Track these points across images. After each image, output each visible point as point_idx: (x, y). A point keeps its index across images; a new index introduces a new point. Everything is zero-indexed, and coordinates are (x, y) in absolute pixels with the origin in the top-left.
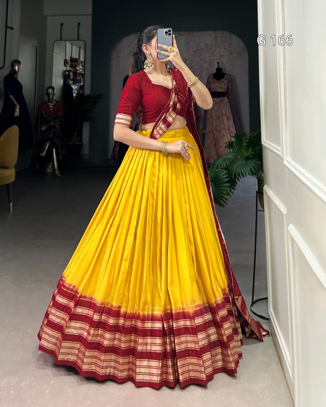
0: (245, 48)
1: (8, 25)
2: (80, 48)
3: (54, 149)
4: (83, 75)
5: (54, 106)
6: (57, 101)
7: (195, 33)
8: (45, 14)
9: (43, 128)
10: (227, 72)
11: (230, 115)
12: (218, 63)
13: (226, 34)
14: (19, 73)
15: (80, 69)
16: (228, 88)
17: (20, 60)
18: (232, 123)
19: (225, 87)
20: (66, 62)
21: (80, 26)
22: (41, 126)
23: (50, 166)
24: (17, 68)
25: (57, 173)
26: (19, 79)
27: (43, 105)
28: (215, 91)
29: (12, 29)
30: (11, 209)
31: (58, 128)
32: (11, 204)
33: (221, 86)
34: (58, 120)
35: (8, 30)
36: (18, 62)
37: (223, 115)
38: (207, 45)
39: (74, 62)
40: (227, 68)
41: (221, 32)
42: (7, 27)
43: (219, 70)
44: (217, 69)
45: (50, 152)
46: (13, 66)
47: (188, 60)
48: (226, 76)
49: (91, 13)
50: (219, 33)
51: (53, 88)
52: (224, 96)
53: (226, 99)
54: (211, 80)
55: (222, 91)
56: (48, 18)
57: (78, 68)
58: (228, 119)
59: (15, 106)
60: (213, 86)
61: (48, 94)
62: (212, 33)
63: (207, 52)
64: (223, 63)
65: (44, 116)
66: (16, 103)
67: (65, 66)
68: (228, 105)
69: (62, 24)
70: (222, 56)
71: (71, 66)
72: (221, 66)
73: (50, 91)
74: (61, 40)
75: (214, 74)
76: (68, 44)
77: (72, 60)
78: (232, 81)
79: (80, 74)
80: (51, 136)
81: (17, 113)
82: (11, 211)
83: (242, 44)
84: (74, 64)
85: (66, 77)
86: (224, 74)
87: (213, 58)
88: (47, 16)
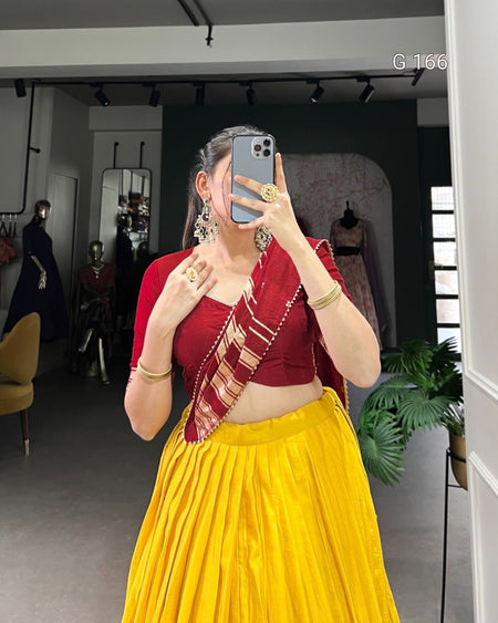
0: (387, 182)
1: (32, 146)
2: (144, 177)
3: (100, 341)
4: (148, 219)
5: (101, 272)
6: (106, 264)
7: (313, 157)
8: (90, 128)
9: (83, 307)
10: (361, 217)
11: (366, 283)
12: (347, 203)
13: (358, 158)
14: (47, 221)
15: (143, 209)
16: (363, 241)
17: (49, 200)
18: (369, 295)
19: (358, 240)
20: (121, 200)
21: (144, 147)
22: (81, 304)
23: (94, 366)
24: (43, 213)
25: (105, 378)
26: (48, 230)
27: (84, 270)
28: (343, 244)
29: (38, 151)
30: (27, 449)
31: (108, 306)
32: (27, 442)
33: (350, 238)
34: (107, 293)
35: (32, 153)
36: (46, 204)
37: (355, 283)
38: (330, 174)
39: (134, 198)
40: (361, 210)
42: (29, 148)
43: (349, 213)
44: (345, 212)
45: (93, 345)
46: (37, 210)
47: (302, 198)
48: (359, 223)
49: (161, 127)
50: (349, 157)
51: (100, 244)
52: (357, 254)
53: (359, 259)
54: (337, 229)
55: (354, 245)
56: (96, 134)
57: (140, 208)
58: (363, 288)
59: (40, 272)
60: (339, 238)
61: (92, 254)
62: (338, 157)
63: (330, 185)
64: (354, 203)
65: (86, 287)
66: (41, 269)
67: (120, 204)
68: (363, 268)
69: (117, 144)
70: (352, 192)
71: (130, 205)
72: (351, 208)
73: (95, 248)
74: (114, 168)
75: (341, 220)
76: (127, 173)
77: (131, 195)
78: (367, 228)
79: (143, 216)
80: (96, 319)
81: (43, 285)
82: (27, 453)
83: (381, 174)
84: (134, 201)
85: (121, 223)
86: (357, 220)
87: (339, 195)
88: (93, 131)
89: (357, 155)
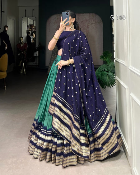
0: (102, 21)
1: (2, 10)
2: (33, 20)
5: (23, 45)
7: (81, 14)
9: (18, 55)
13: (94, 15)
14: (7, 31)
17: (8, 25)
20: (28, 26)
21: (34, 11)
23: (22, 70)
25: (25, 73)
27: (18, 45)
29: (4, 12)
31: (25, 54)
32: (5, 87)
34: (25, 51)
35: (2, 13)
38: (86, 19)
39: (31, 26)
41: (92, 14)
42: (2, 11)
46: (5, 28)
49: (38, 5)
50: (91, 14)
51: (22, 38)
57: (33, 29)
61: (20, 40)
62: (88, 14)
63: (86, 22)
65: (19, 49)
66: (6, 44)
67: (27, 28)
69: (26, 10)
70: (92, 24)
71: (30, 28)
73: (21, 39)
74: (25, 17)
76: (28, 19)
81: (6, 48)
82: (5, 89)
83: (100, 19)
85: (28, 32)
87: (88, 24)
88: (19, 6)
89: (94, 14)
